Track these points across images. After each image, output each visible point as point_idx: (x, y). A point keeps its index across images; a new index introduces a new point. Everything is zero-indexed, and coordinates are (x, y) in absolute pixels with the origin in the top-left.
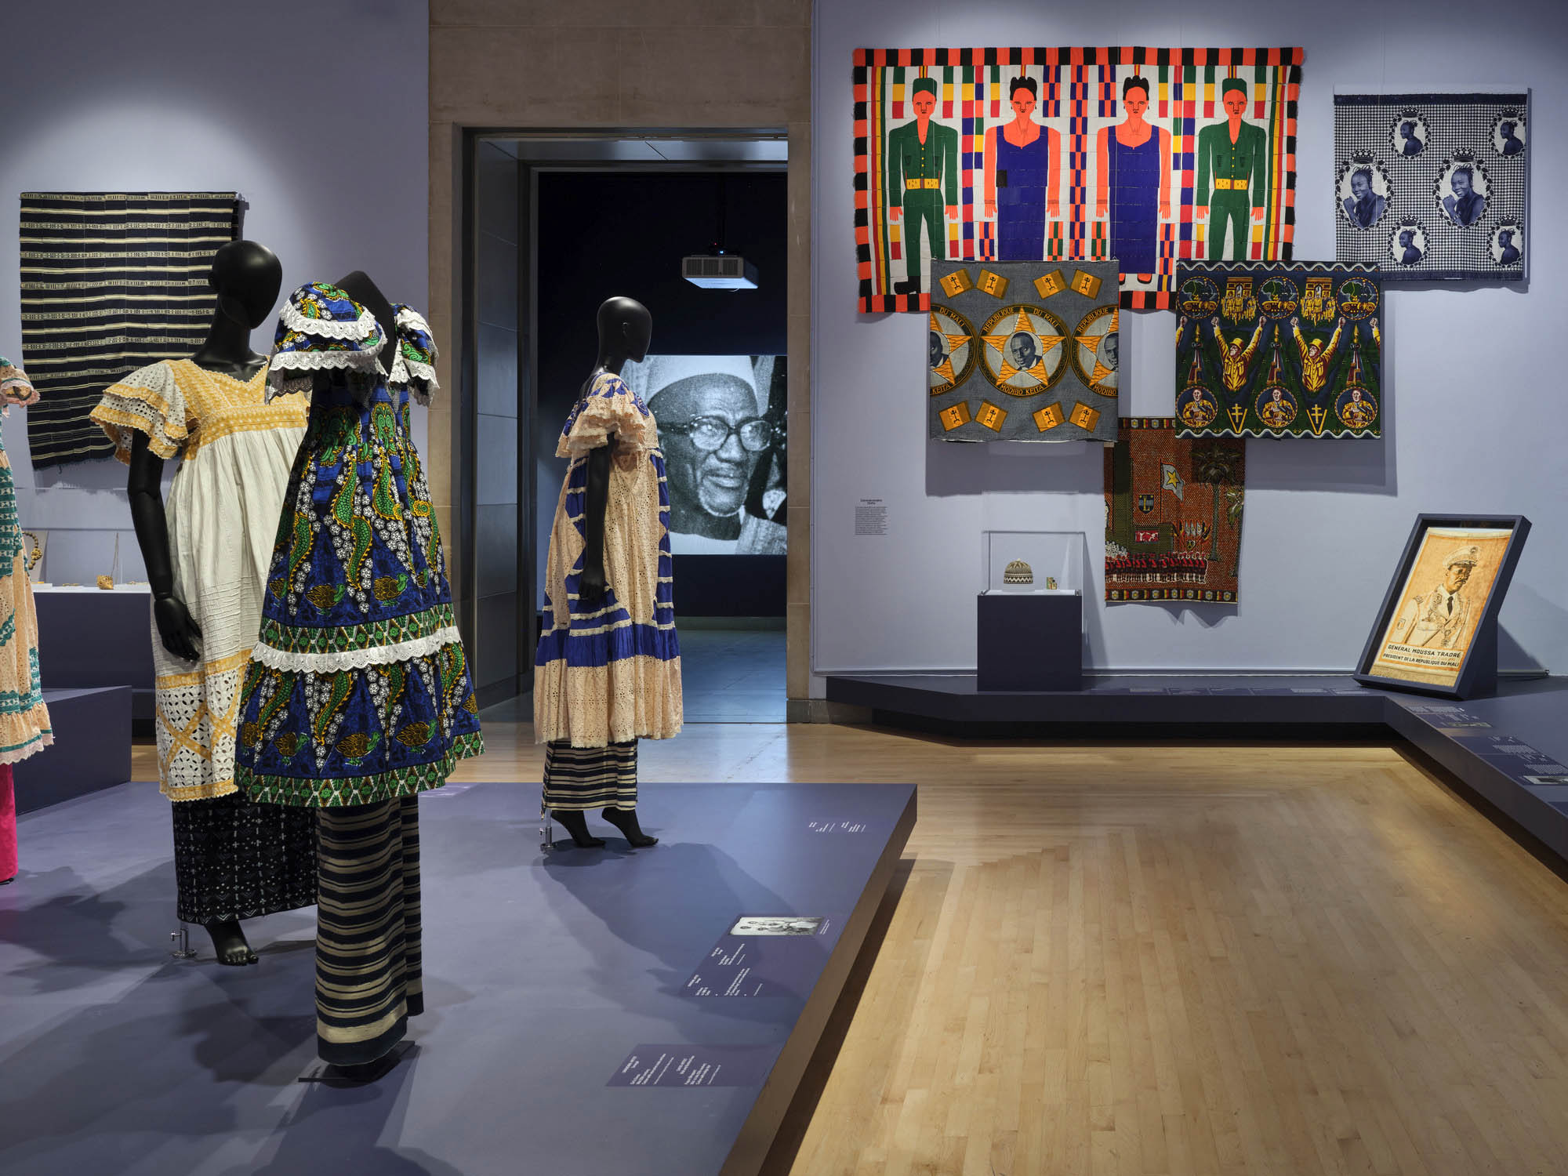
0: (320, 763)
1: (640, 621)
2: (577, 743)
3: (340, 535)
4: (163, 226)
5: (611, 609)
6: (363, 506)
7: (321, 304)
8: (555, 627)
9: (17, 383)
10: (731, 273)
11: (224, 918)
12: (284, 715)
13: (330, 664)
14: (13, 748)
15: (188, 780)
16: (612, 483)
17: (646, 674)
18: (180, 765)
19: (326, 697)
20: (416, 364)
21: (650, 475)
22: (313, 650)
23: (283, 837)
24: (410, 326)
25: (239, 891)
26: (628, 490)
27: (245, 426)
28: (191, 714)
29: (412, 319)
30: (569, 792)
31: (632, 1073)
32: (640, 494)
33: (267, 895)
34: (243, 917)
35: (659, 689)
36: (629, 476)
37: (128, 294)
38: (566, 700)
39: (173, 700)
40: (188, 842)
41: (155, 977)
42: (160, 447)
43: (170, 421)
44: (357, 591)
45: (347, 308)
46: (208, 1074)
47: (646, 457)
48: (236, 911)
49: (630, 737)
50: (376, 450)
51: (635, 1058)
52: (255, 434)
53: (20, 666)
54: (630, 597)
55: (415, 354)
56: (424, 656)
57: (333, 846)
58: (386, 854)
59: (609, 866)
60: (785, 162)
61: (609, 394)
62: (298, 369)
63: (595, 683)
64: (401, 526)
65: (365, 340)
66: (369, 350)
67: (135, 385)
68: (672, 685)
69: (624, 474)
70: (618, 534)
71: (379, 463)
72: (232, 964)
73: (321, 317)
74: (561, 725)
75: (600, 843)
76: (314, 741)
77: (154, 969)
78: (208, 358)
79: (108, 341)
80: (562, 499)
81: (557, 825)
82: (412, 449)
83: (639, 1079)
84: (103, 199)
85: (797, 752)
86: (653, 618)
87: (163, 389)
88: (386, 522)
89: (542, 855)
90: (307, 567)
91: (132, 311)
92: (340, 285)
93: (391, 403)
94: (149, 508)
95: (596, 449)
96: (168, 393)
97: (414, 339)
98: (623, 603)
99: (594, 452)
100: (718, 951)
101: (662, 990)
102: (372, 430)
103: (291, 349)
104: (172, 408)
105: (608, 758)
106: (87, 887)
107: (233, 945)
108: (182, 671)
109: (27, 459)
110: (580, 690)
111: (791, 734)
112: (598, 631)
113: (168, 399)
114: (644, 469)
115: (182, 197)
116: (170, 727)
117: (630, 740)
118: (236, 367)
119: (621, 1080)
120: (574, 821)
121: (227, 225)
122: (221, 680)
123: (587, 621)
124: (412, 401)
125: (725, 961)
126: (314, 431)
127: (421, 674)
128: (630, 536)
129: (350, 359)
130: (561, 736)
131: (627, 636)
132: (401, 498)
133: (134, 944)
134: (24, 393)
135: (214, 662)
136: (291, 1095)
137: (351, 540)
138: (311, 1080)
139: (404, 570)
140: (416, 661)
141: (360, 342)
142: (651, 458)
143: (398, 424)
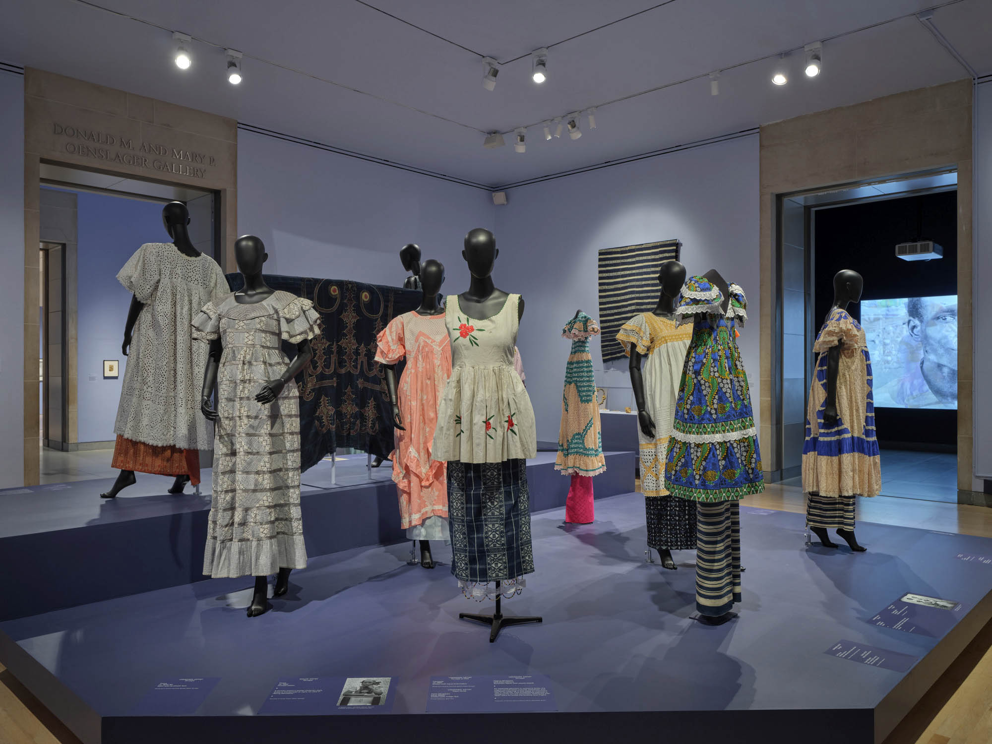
0: (697, 482)
1: (856, 435)
2: (822, 494)
3: (705, 385)
4: (649, 257)
5: (840, 428)
6: (715, 372)
7: (697, 285)
8: (812, 436)
9: (593, 326)
10: (925, 250)
11: (664, 548)
12: (683, 460)
13: (701, 439)
14: (593, 470)
15: (651, 488)
16: (840, 364)
17: (859, 462)
18: (648, 481)
19: (699, 454)
20: (737, 309)
21: (862, 361)
22: (693, 433)
23: (687, 517)
24: (735, 292)
25: (670, 537)
26: (850, 368)
27: (672, 340)
28: (652, 461)
29: (736, 289)
30: (819, 518)
31: (837, 651)
32: (856, 370)
33: (681, 541)
34: (671, 549)
35: (866, 470)
36: (850, 361)
37: (637, 288)
38: (817, 472)
39: (645, 454)
40: (651, 514)
41: (639, 567)
42: (641, 350)
43: (644, 338)
44: (711, 409)
45: (707, 285)
46: (656, 607)
47: (859, 351)
48: (669, 546)
49: (850, 494)
50: (720, 347)
51: (840, 645)
52: (676, 343)
53: (595, 438)
54: (851, 423)
55: (737, 304)
56: (735, 440)
57: (702, 519)
58: (722, 527)
59: (839, 558)
60: (956, 184)
61: (839, 320)
62: (687, 313)
63: (832, 465)
64: (729, 381)
65: (714, 299)
66: (716, 304)
67: (632, 324)
68: (874, 469)
69: (847, 360)
70: (844, 390)
71: (720, 353)
72: (667, 568)
73: (696, 291)
74: (815, 484)
75: (835, 546)
76: (695, 472)
77: (639, 564)
78: (658, 312)
79: (629, 308)
80: (815, 373)
81: (813, 534)
82: (736, 347)
83: (840, 654)
84: (627, 249)
85: (963, 520)
86: (863, 434)
87: (641, 326)
88: (722, 379)
89: (805, 547)
90: (691, 398)
91: (638, 295)
92: (705, 276)
93: (726, 327)
94: (636, 375)
95: (832, 347)
96: (643, 327)
97: (736, 297)
98: (846, 425)
99: (831, 349)
100: (892, 607)
101: (858, 618)
102: (718, 338)
103: (684, 305)
104: (644, 333)
105: (839, 503)
106: (617, 530)
107: (668, 560)
108: (648, 442)
109: (601, 358)
110: (824, 468)
111: (959, 510)
112: (833, 439)
113: (643, 330)
114: (858, 357)
115: (656, 244)
116: (644, 465)
117: (850, 495)
118: (669, 315)
119: (831, 652)
120: (822, 533)
121: (674, 254)
122: (663, 447)
123: (827, 433)
124: (736, 325)
125: (895, 612)
126: (694, 340)
127: (734, 448)
128: (850, 391)
129: (708, 308)
130: (815, 489)
131: (849, 442)
132: (729, 369)
133: (632, 554)
134: (596, 330)
135: (660, 439)
136: (686, 622)
137: (709, 387)
138: (694, 619)
139: (729, 401)
140: (731, 442)
141: (712, 300)
142: (862, 352)
143: (730, 335)
